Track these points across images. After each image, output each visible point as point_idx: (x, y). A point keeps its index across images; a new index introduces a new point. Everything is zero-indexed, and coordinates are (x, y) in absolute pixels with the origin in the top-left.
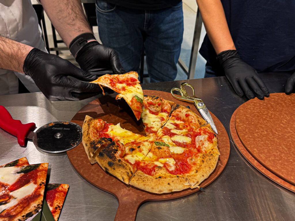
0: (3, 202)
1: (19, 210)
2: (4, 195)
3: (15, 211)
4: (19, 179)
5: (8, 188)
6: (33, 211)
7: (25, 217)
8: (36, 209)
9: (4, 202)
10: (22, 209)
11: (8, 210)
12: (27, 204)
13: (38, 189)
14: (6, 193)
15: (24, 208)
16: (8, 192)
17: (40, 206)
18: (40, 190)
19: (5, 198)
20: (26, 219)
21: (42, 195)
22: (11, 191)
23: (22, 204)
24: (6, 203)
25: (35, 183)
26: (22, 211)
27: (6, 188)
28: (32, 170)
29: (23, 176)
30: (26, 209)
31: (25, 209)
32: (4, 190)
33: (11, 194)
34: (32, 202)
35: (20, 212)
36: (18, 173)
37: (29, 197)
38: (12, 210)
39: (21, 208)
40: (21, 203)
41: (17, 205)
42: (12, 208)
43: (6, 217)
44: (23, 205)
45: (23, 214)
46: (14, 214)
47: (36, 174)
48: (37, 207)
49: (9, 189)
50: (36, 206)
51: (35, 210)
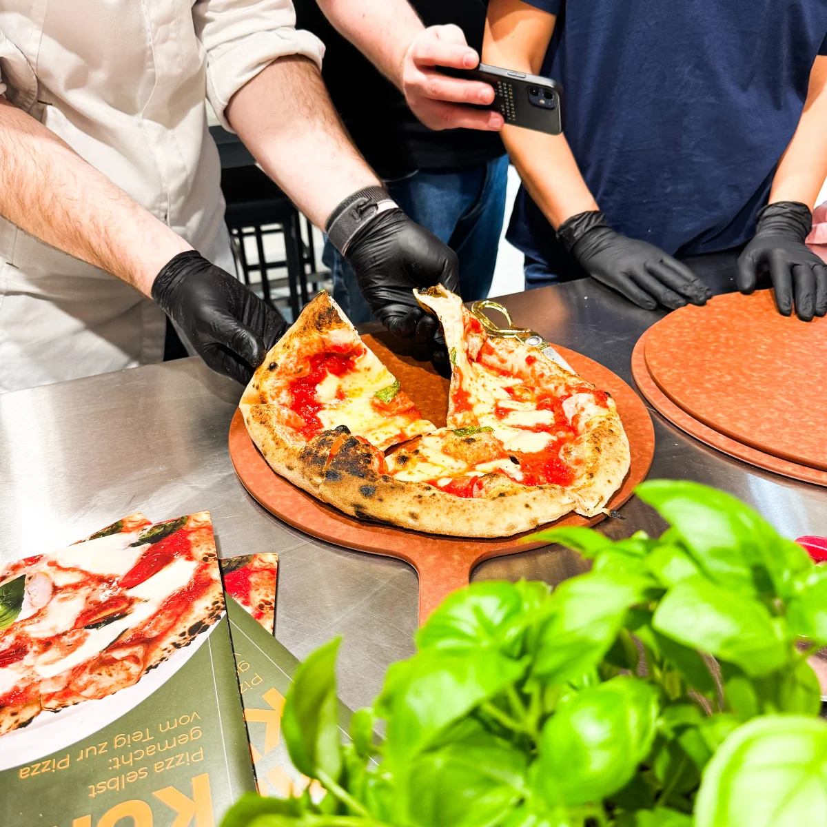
0: (114, 614)
1: (165, 622)
2: (112, 599)
3: (155, 627)
4: (142, 558)
5: (118, 582)
6: (204, 619)
7: (187, 635)
8: (211, 612)
9: (117, 615)
10: (174, 619)
11: (136, 628)
12: (183, 607)
13: (202, 569)
14: (116, 594)
15: (179, 616)
16: (121, 591)
17: (219, 604)
18: (208, 571)
19: (116, 605)
20: (193, 639)
21: (216, 581)
22: (129, 588)
23: (169, 609)
24: (123, 615)
25: (190, 558)
26: (174, 624)
27: (111, 584)
28: (171, 532)
29: (149, 549)
30: (185, 618)
31: (181, 618)
32: (109, 587)
33: (130, 593)
34: (194, 599)
35: (171, 628)
36: (134, 545)
37: (183, 590)
38: (147, 628)
39: (170, 617)
40: (165, 608)
41: (157, 614)
42: (144, 623)
43: (136, 645)
44: (173, 610)
45: (181, 631)
46: (155, 633)
47: (184, 538)
48: (212, 609)
49: (121, 585)
50: (211, 607)
51: (211, 616)
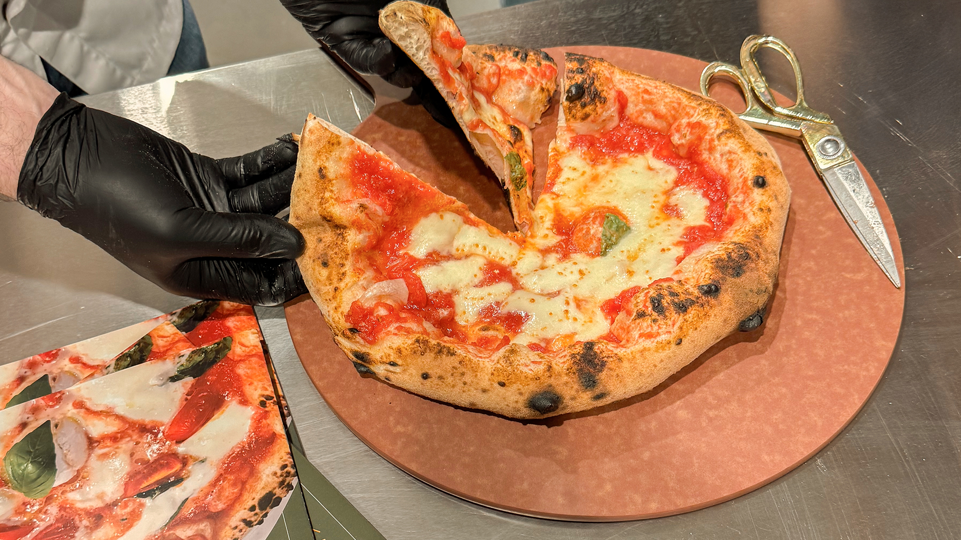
0: (168, 478)
1: (230, 491)
2: (162, 456)
3: (219, 497)
4: (186, 399)
5: (163, 432)
6: (275, 488)
7: (257, 510)
8: (281, 479)
9: (172, 479)
10: (239, 488)
11: (198, 498)
12: (248, 470)
13: (261, 419)
14: (165, 450)
15: (244, 483)
16: (170, 446)
17: (289, 469)
18: (268, 421)
19: (168, 466)
20: (266, 515)
21: (281, 436)
22: (179, 442)
23: (231, 473)
24: (179, 480)
25: (244, 402)
26: (240, 495)
27: (156, 435)
28: (214, 362)
29: (192, 385)
30: (251, 486)
31: (247, 486)
32: (155, 440)
33: (181, 449)
34: (259, 462)
35: (238, 498)
36: (173, 379)
37: (243, 448)
38: (210, 498)
39: (234, 485)
40: (226, 471)
41: (217, 480)
42: (206, 491)
43: (201, 521)
44: (236, 475)
45: (250, 503)
46: (220, 506)
47: (232, 371)
48: (281, 476)
49: (168, 437)
50: (279, 472)
51: (281, 484)
